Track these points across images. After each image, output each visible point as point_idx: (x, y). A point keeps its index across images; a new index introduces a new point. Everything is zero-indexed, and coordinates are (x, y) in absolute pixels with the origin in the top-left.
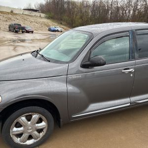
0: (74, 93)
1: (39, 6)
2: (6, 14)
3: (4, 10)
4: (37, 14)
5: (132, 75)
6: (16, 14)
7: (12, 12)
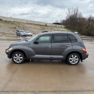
4: (60, 26)
6: (48, 26)
7: (46, 25)
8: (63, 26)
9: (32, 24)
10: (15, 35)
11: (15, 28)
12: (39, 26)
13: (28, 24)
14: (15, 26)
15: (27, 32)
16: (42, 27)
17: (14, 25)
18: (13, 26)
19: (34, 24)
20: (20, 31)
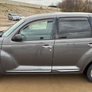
0: (7, 57)
1: (58, 4)
2: (38, 9)
3: (37, 7)
4: (56, 9)
5: (51, 50)
6: (43, 9)
7: (41, 8)
8: (59, 9)
9: (26, 6)
10: (7, 20)
11: (7, 11)
12: (34, 9)
13: (21, 6)
14: (7, 9)
15: (20, 16)
16: (37, 10)
17: (5, 7)
18: (5, 9)
19: (28, 7)
20: (12, 14)
